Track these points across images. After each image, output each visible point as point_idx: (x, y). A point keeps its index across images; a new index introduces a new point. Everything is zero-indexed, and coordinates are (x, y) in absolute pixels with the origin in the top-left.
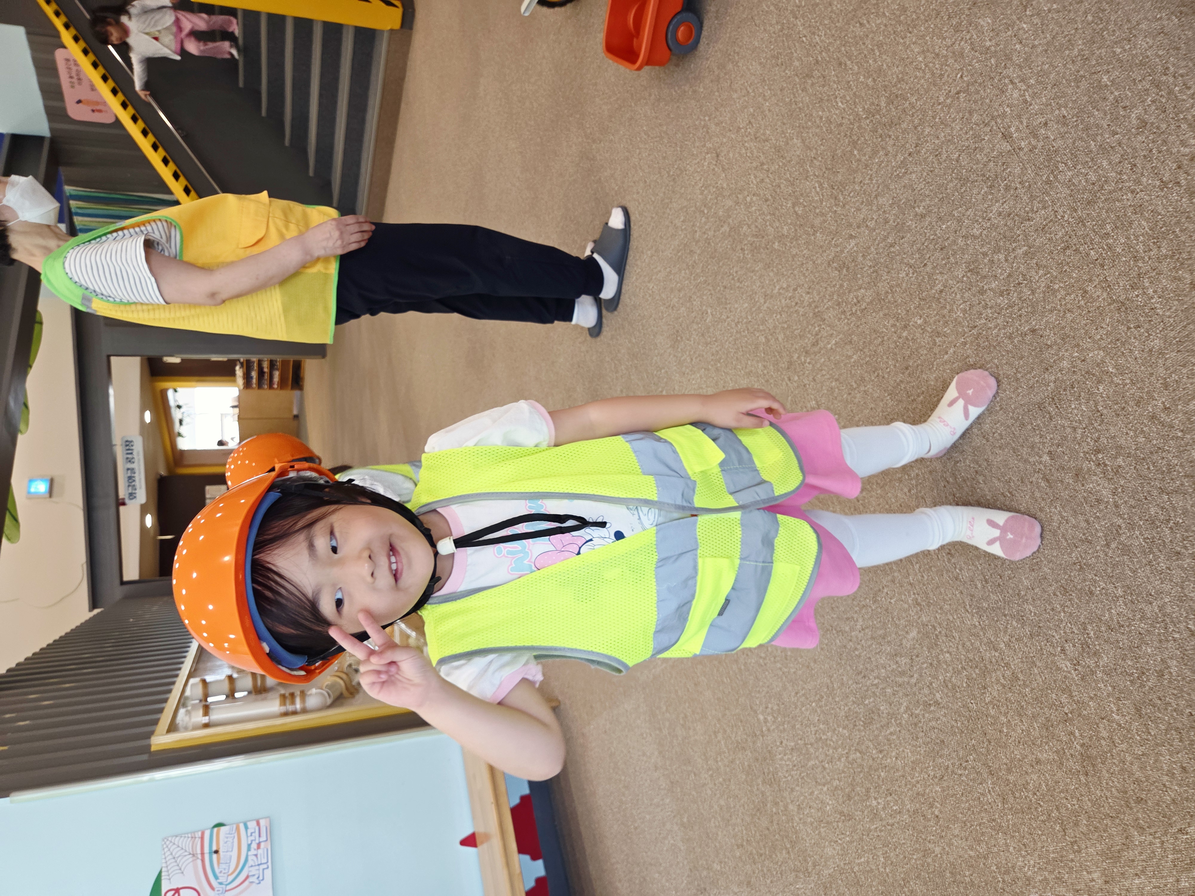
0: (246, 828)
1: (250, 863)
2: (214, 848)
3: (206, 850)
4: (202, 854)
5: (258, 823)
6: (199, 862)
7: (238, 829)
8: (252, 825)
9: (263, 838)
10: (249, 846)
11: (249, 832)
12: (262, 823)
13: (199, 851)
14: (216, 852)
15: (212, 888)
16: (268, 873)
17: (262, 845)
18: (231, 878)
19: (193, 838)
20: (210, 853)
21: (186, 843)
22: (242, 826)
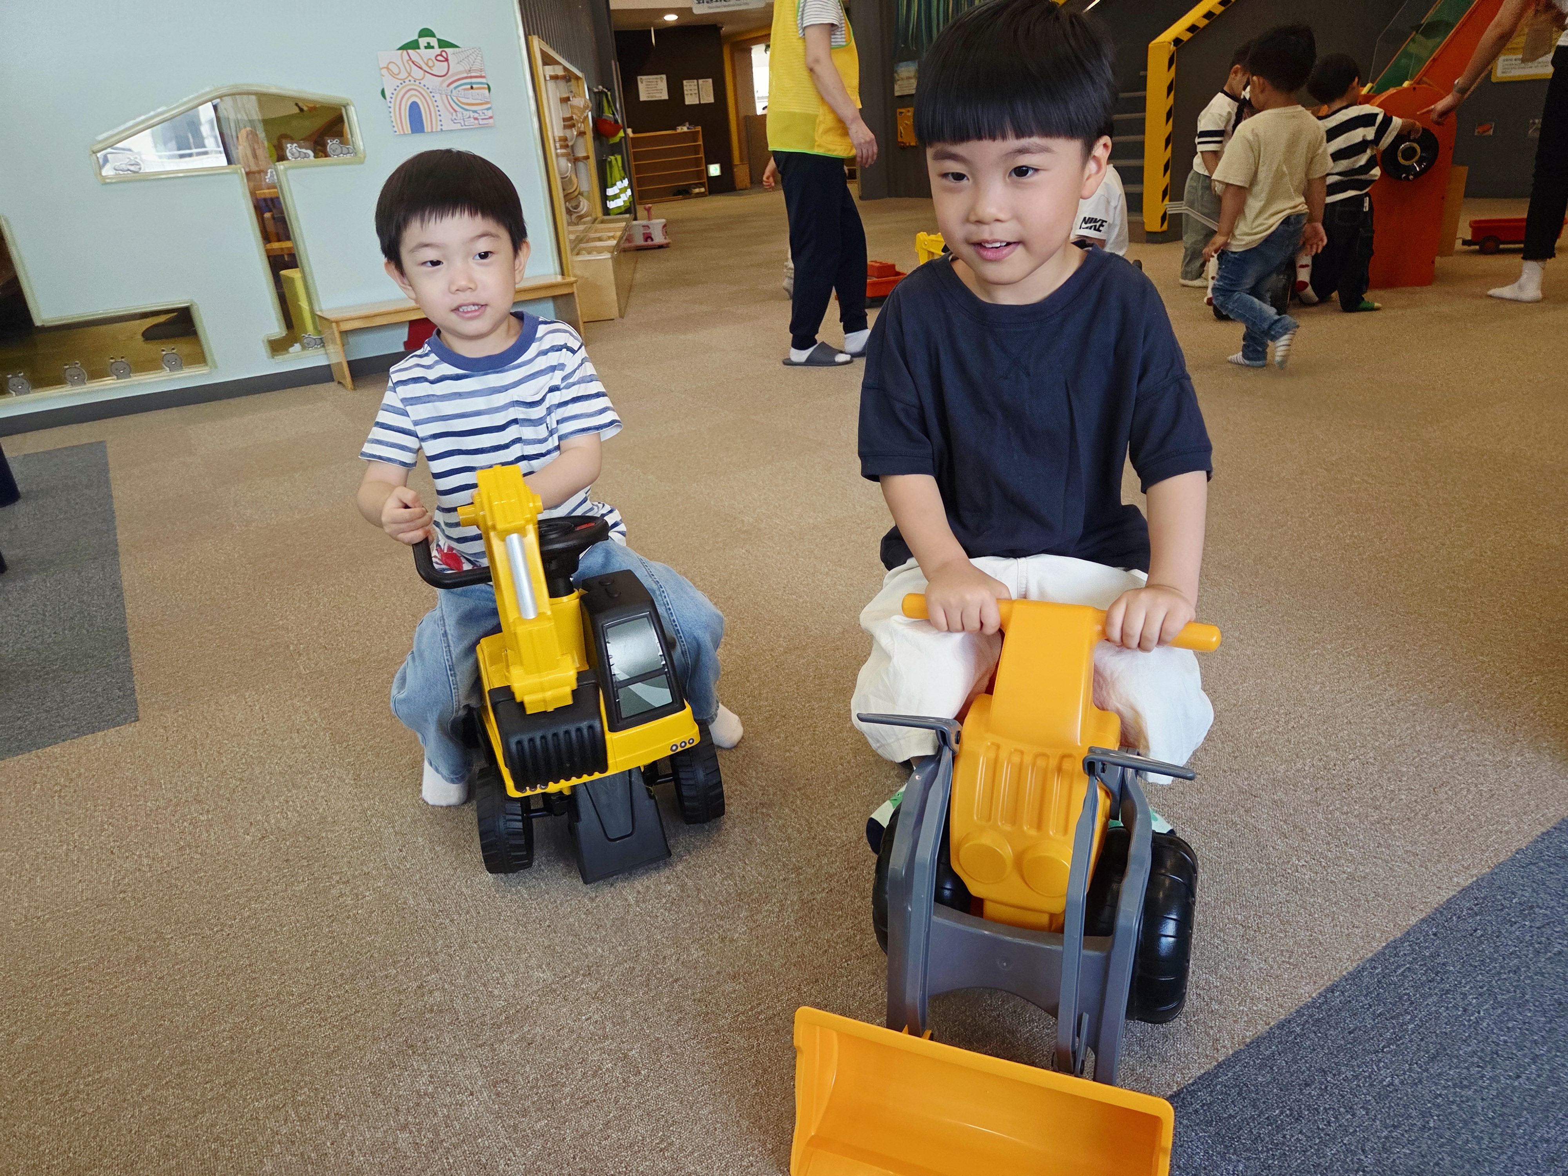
0: (488, 109)
1: (465, 113)
2: (474, 86)
3: (474, 80)
4: (471, 77)
5: (491, 118)
6: (465, 75)
7: (487, 103)
8: (489, 113)
9: (481, 122)
10: (475, 112)
11: (485, 111)
12: (491, 121)
13: (473, 74)
14: (472, 88)
15: (449, 85)
16: (458, 126)
17: (476, 122)
18: (455, 99)
19: (481, 70)
20: (471, 83)
21: (477, 66)
22: (488, 106)
